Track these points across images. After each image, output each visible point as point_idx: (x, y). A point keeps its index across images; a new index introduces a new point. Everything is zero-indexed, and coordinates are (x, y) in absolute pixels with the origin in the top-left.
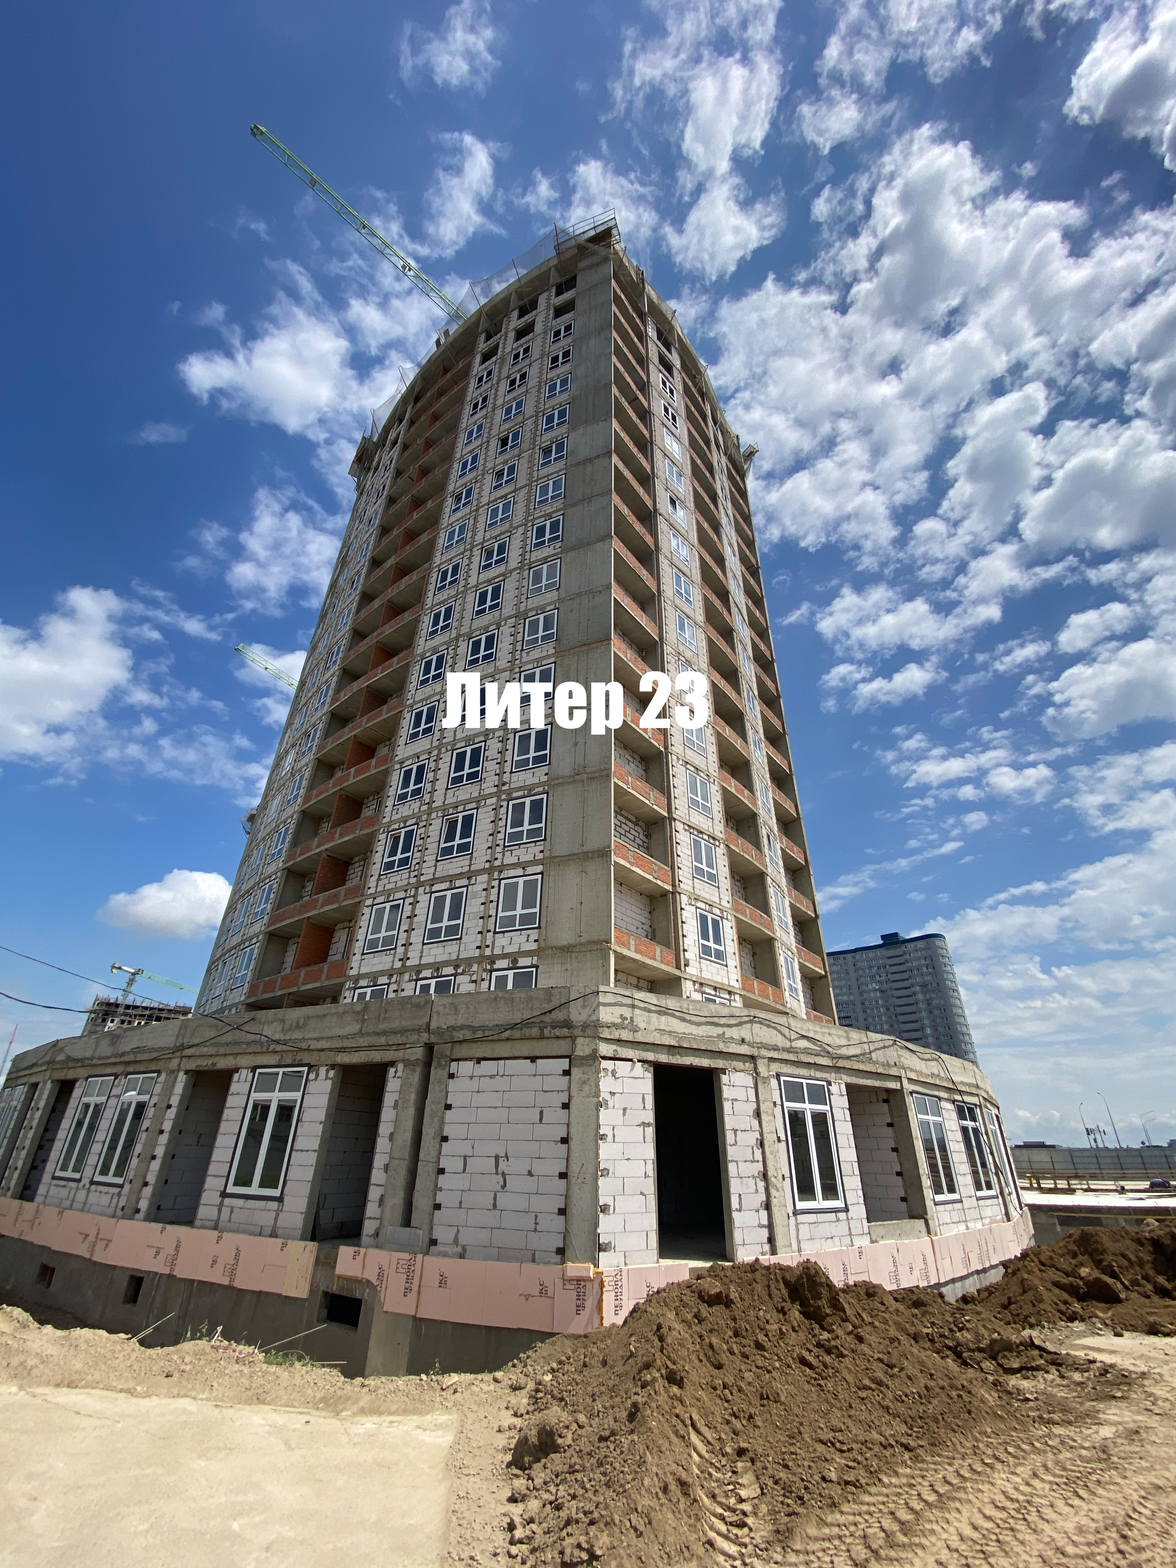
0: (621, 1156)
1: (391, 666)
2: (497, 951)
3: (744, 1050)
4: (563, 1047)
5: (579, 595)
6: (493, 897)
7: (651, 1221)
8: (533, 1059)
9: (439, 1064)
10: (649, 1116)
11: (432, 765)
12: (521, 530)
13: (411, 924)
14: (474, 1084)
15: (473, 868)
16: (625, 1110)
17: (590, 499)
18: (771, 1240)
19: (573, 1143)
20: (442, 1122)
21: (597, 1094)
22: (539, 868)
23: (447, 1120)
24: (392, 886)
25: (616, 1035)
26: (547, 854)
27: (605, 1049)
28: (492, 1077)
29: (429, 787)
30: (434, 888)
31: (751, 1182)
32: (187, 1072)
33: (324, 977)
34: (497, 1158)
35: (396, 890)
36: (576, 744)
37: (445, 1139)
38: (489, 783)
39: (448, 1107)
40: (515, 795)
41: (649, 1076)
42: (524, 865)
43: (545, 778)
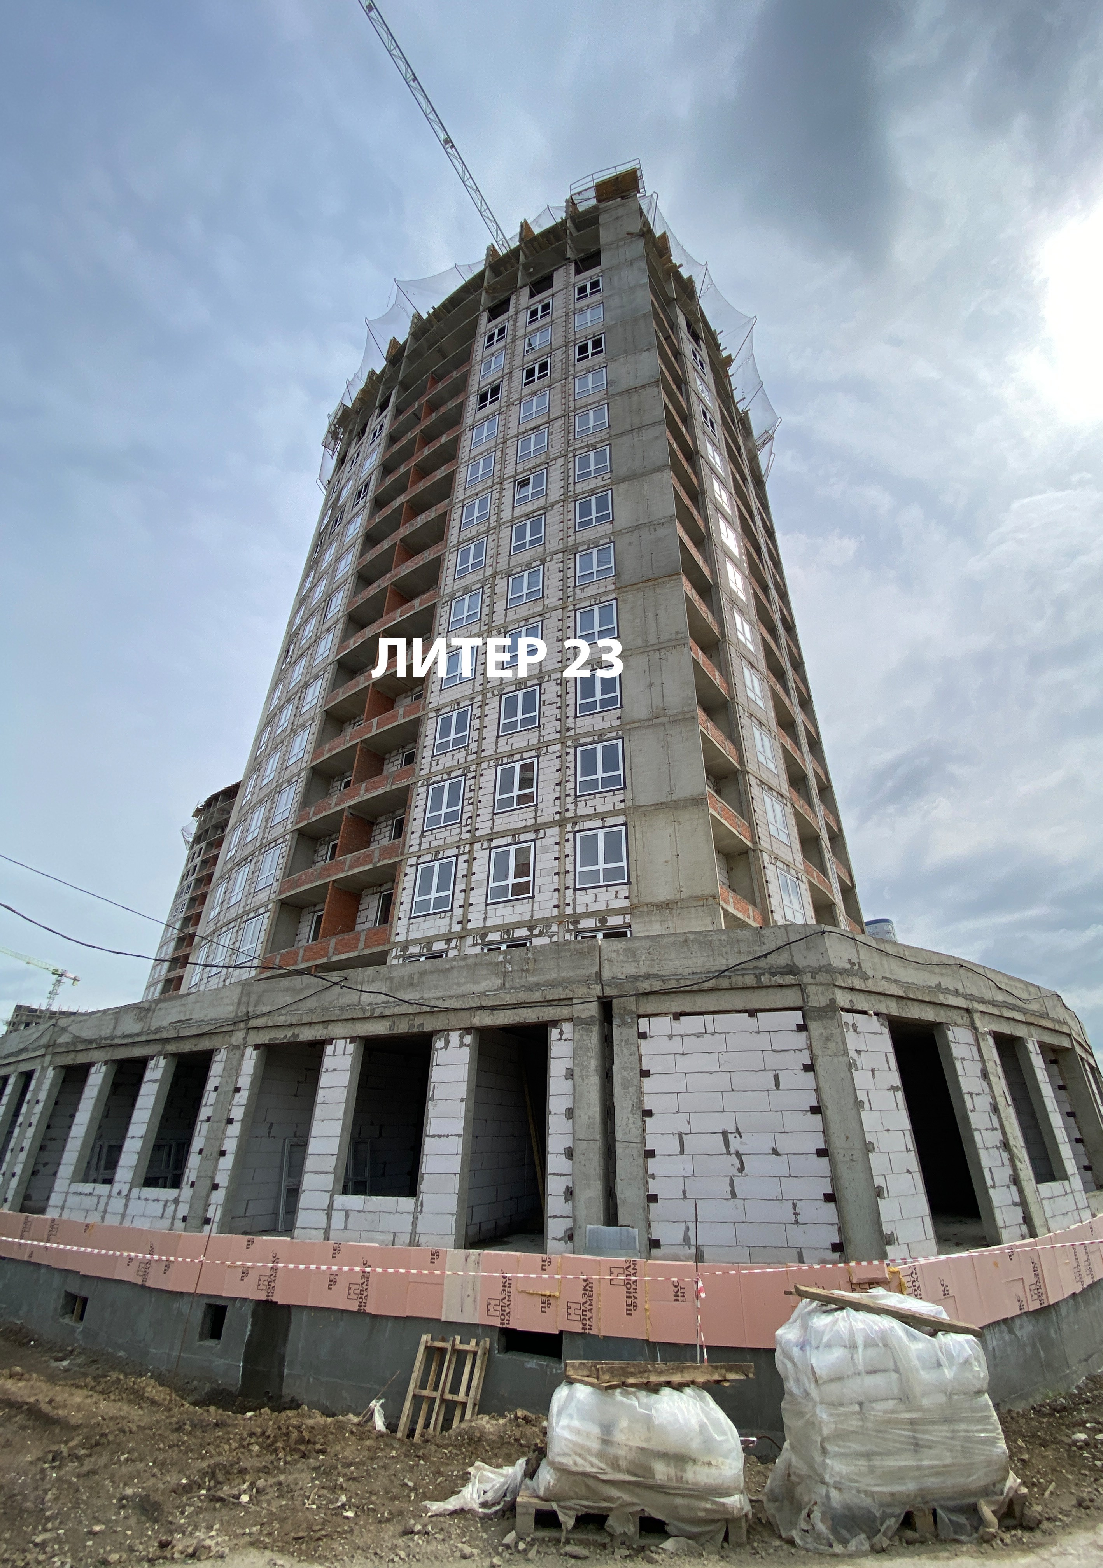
0: (880, 1128)
1: (413, 607)
2: (580, 909)
3: (960, 1002)
4: (792, 997)
5: (638, 527)
6: (569, 850)
7: (921, 1204)
8: (752, 1013)
9: (624, 1024)
10: (895, 1079)
11: (477, 712)
12: (561, 461)
13: (468, 883)
14: (676, 1045)
15: (539, 820)
16: (873, 1071)
17: (640, 428)
18: (1027, 1220)
19: (831, 1111)
20: (640, 1092)
21: (846, 1052)
22: (621, 819)
23: (645, 1089)
24: (441, 842)
25: (849, 983)
26: (630, 803)
27: (843, 999)
28: (699, 1035)
29: (475, 735)
30: (493, 844)
31: (996, 1152)
32: (256, 1047)
33: (361, 945)
34: (725, 1134)
35: (445, 847)
36: (651, 685)
37: (648, 1113)
38: (550, 731)
39: (645, 1074)
40: (582, 741)
41: (886, 1031)
42: (603, 816)
43: (618, 722)
